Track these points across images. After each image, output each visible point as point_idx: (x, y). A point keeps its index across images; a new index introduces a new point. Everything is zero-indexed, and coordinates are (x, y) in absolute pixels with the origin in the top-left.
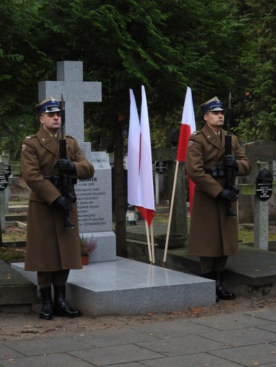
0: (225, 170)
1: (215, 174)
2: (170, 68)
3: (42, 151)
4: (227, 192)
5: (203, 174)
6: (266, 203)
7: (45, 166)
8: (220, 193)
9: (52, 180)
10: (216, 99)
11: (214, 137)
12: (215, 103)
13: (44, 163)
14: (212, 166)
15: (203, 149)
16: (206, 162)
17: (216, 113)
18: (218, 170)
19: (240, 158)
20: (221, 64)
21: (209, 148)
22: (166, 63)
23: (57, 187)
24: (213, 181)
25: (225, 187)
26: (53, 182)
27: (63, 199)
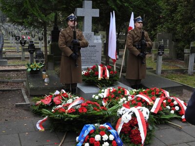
0: (142, 45)
1: (137, 47)
2: (126, 4)
3: (67, 36)
4: (142, 54)
5: (132, 47)
6: (162, 56)
7: (68, 41)
8: (139, 55)
9: (70, 47)
10: (140, 17)
11: (138, 32)
12: (139, 18)
13: (68, 40)
14: (136, 44)
15: (133, 37)
16: (134, 42)
17: (140, 23)
18: (138, 45)
19: (148, 41)
20: (147, 4)
21: (136, 36)
22: (124, 2)
23: (72, 50)
24: (136, 50)
25: (141, 52)
26: (70, 48)
27: (74, 55)
